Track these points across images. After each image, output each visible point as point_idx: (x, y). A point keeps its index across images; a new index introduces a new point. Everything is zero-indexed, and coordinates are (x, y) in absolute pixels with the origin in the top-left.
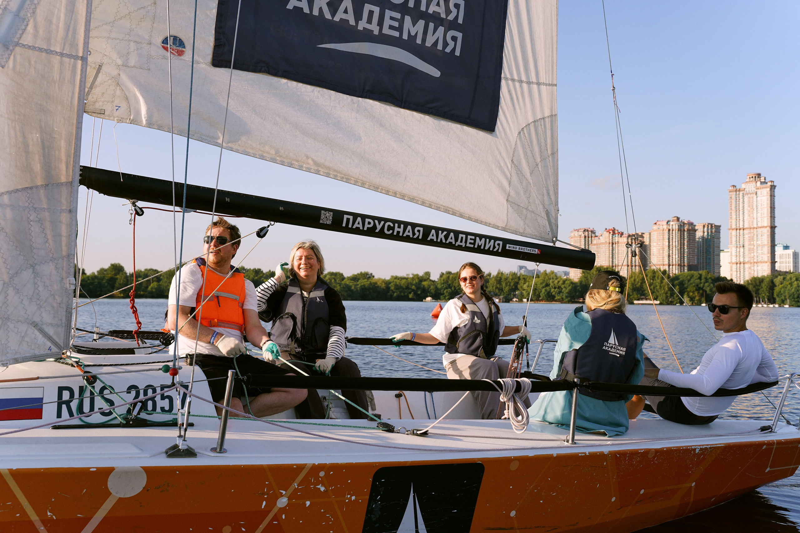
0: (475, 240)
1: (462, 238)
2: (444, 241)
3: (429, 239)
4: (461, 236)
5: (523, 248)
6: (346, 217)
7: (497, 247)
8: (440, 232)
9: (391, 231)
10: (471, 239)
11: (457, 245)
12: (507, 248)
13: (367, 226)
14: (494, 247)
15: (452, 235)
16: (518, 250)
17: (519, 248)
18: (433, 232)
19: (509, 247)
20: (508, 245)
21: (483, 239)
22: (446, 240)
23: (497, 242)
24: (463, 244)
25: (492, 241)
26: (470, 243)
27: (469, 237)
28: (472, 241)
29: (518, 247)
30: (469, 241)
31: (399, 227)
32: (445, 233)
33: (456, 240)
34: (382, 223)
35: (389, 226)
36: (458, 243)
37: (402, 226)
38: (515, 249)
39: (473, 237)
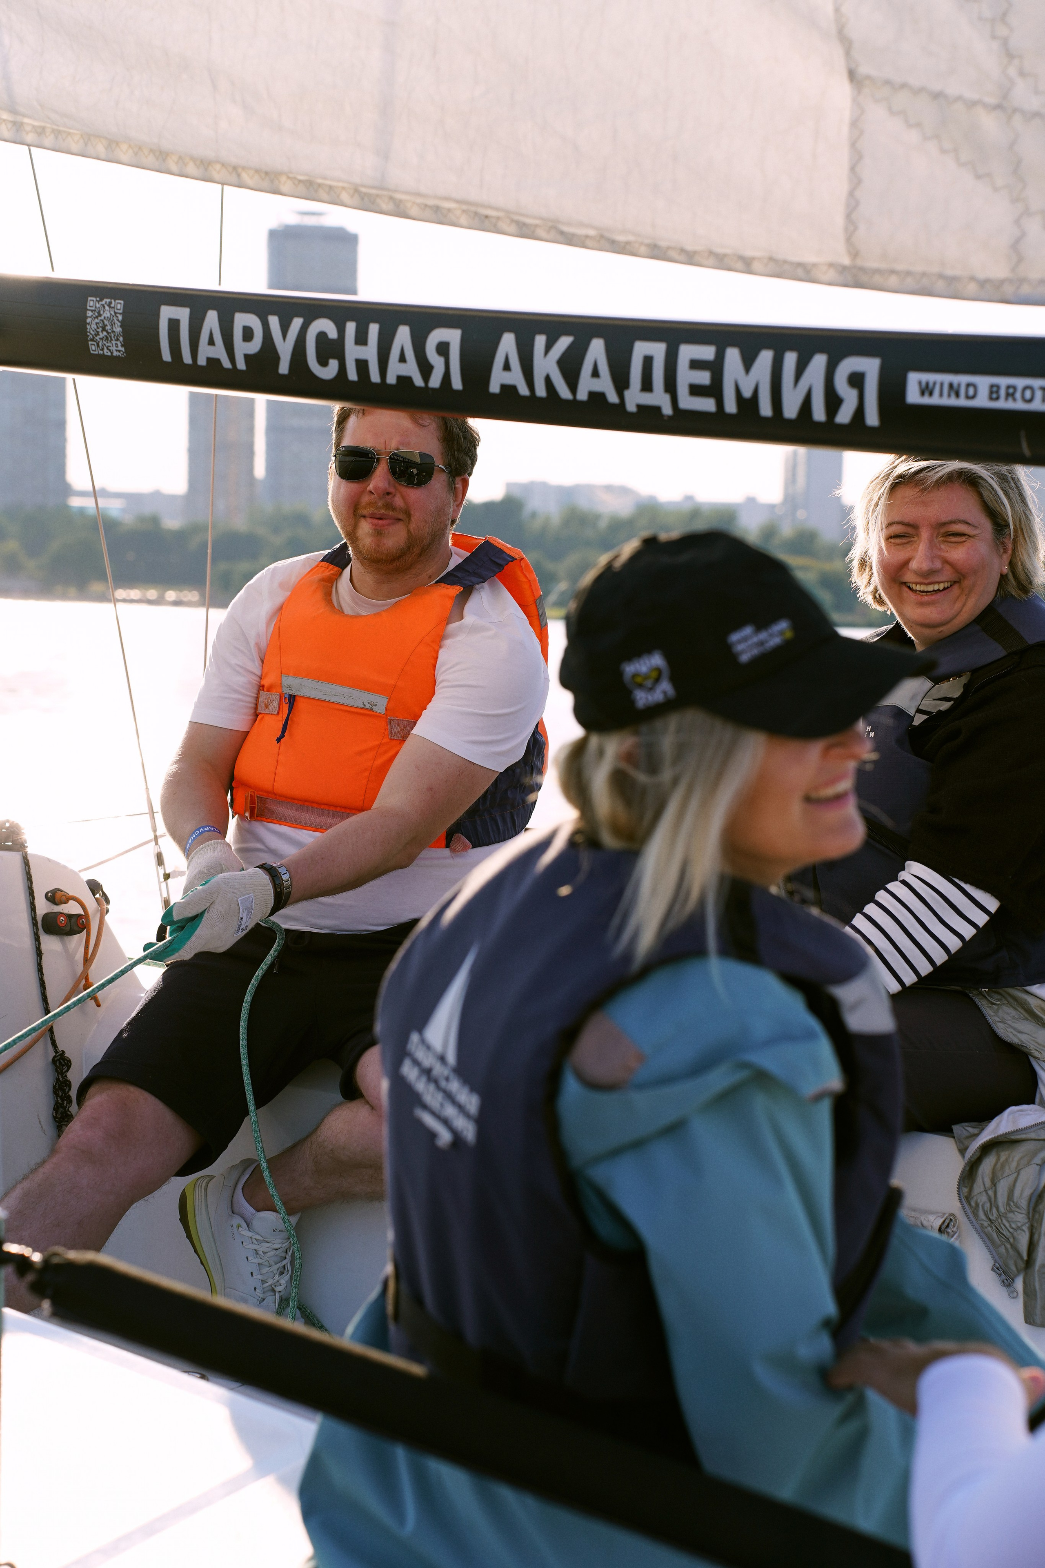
0: (716, 367)
1: (648, 361)
2: (564, 392)
3: (494, 388)
4: (641, 349)
5: (1020, 382)
6: (167, 312)
7: (849, 397)
8: (540, 341)
9: (334, 364)
10: (696, 365)
11: (631, 407)
12: (913, 396)
13: (242, 348)
14: (833, 402)
15: (597, 349)
16: (982, 401)
17: (994, 392)
18: (508, 343)
19: (927, 390)
20: (914, 379)
21: (766, 357)
22: (572, 383)
23: (849, 365)
24: (659, 398)
25: (819, 361)
26: (696, 390)
27: (688, 352)
28: (704, 378)
29: (983, 382)
30: (686, 377)
31: (361, 339)
32: (564, 342)
33: (621, 382)
34: (297, 323)
35: (322, 336)
36: (634, 398)
37: (374, 329)
38: (962, 402)
39: (707, 352)
